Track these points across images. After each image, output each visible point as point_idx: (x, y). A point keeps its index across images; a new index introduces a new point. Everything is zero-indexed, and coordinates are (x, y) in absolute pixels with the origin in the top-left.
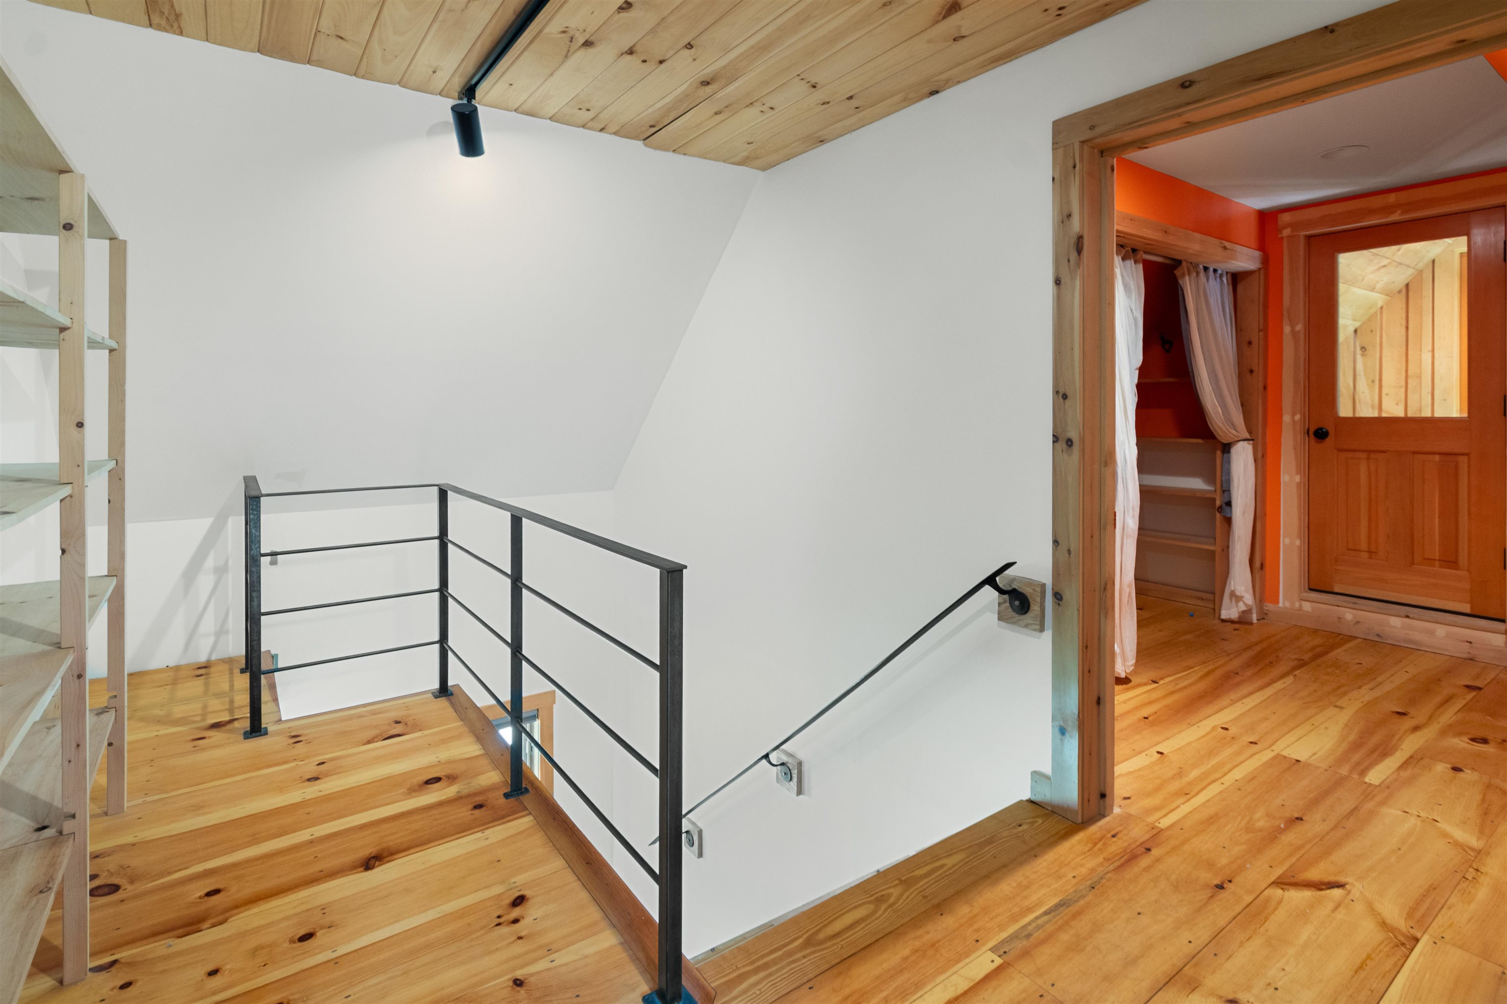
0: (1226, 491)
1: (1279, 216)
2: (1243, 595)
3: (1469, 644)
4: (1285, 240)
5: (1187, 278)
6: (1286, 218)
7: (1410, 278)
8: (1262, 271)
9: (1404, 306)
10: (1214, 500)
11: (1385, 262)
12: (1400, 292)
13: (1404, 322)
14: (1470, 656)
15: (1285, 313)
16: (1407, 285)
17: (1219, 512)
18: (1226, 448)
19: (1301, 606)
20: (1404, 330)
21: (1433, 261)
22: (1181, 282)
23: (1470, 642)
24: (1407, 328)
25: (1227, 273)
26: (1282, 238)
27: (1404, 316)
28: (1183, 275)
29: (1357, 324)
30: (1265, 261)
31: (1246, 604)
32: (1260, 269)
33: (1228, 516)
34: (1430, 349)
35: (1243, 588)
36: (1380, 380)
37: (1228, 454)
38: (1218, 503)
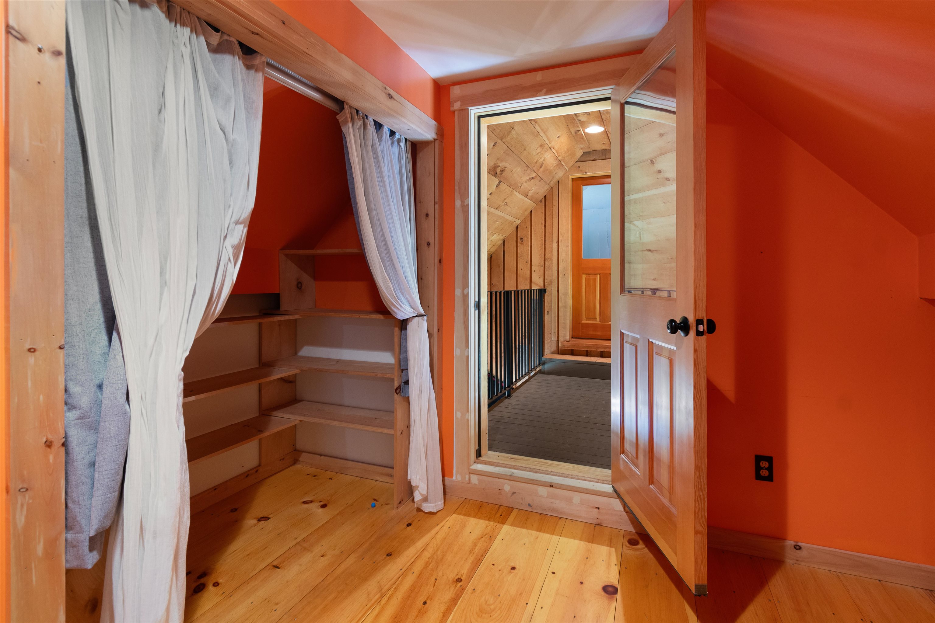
0: (404, 370)
1: (451, 88)
2: (417, 485)
3: (597, 510)
4: (456, 113)
5: (350, 125)
6: (456, 91)
7: (547, 192)
8: (437, 142)
9: (543, 211)
10: (392, 380)
11: (534, 175)
12: (541, 201)
13: (543, 222)
14: (598, 522)
15: (456, 187)
16: (545, 197)
17: (397, 394)
18: (403, 324)
19: (470, 479)
20: (543, 227)
21: (559, 182)
22: (344, 130)
23: (598, 508)
24: (545, 226)
25: (406, 139)
26: (454, 112)
27: (543, 218)
28: (346, 122)
29: (518, 222)
30: (441, 132)
31: (421, 494)
32: (435, 140)
33: (407, 395)
34: (557, 241)
35: (418, 477)
36: (531, 261)
37: (406, 331)
38: (396, 384)
